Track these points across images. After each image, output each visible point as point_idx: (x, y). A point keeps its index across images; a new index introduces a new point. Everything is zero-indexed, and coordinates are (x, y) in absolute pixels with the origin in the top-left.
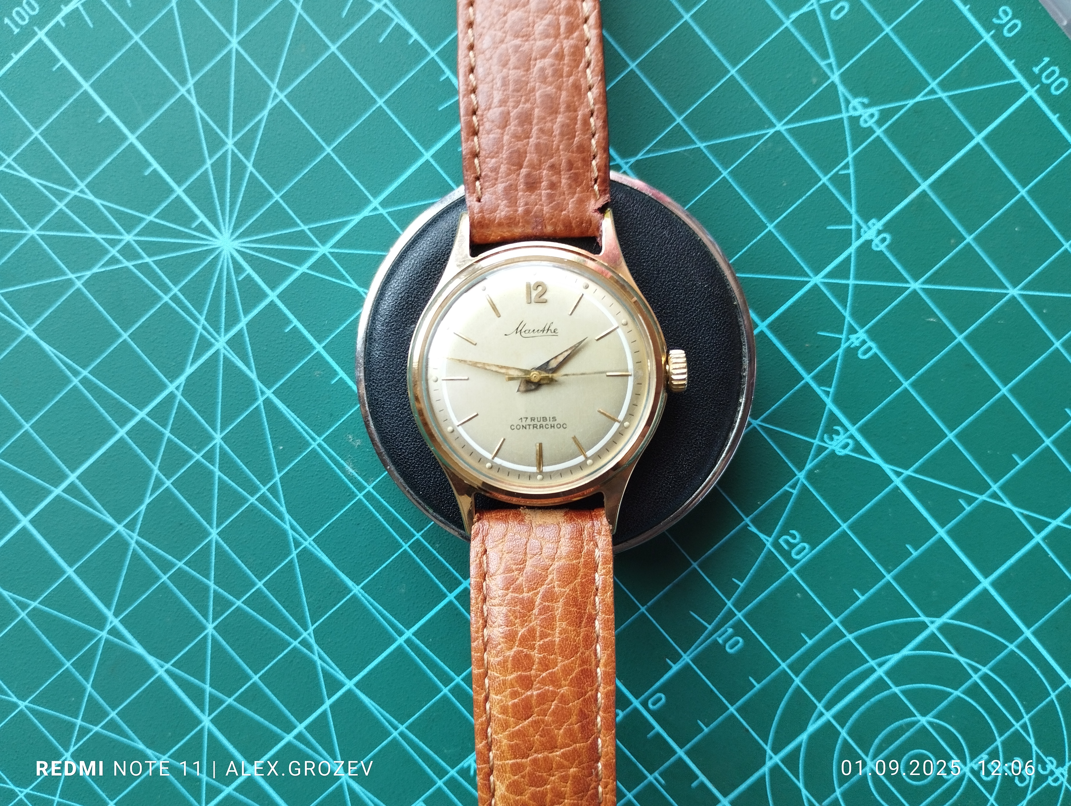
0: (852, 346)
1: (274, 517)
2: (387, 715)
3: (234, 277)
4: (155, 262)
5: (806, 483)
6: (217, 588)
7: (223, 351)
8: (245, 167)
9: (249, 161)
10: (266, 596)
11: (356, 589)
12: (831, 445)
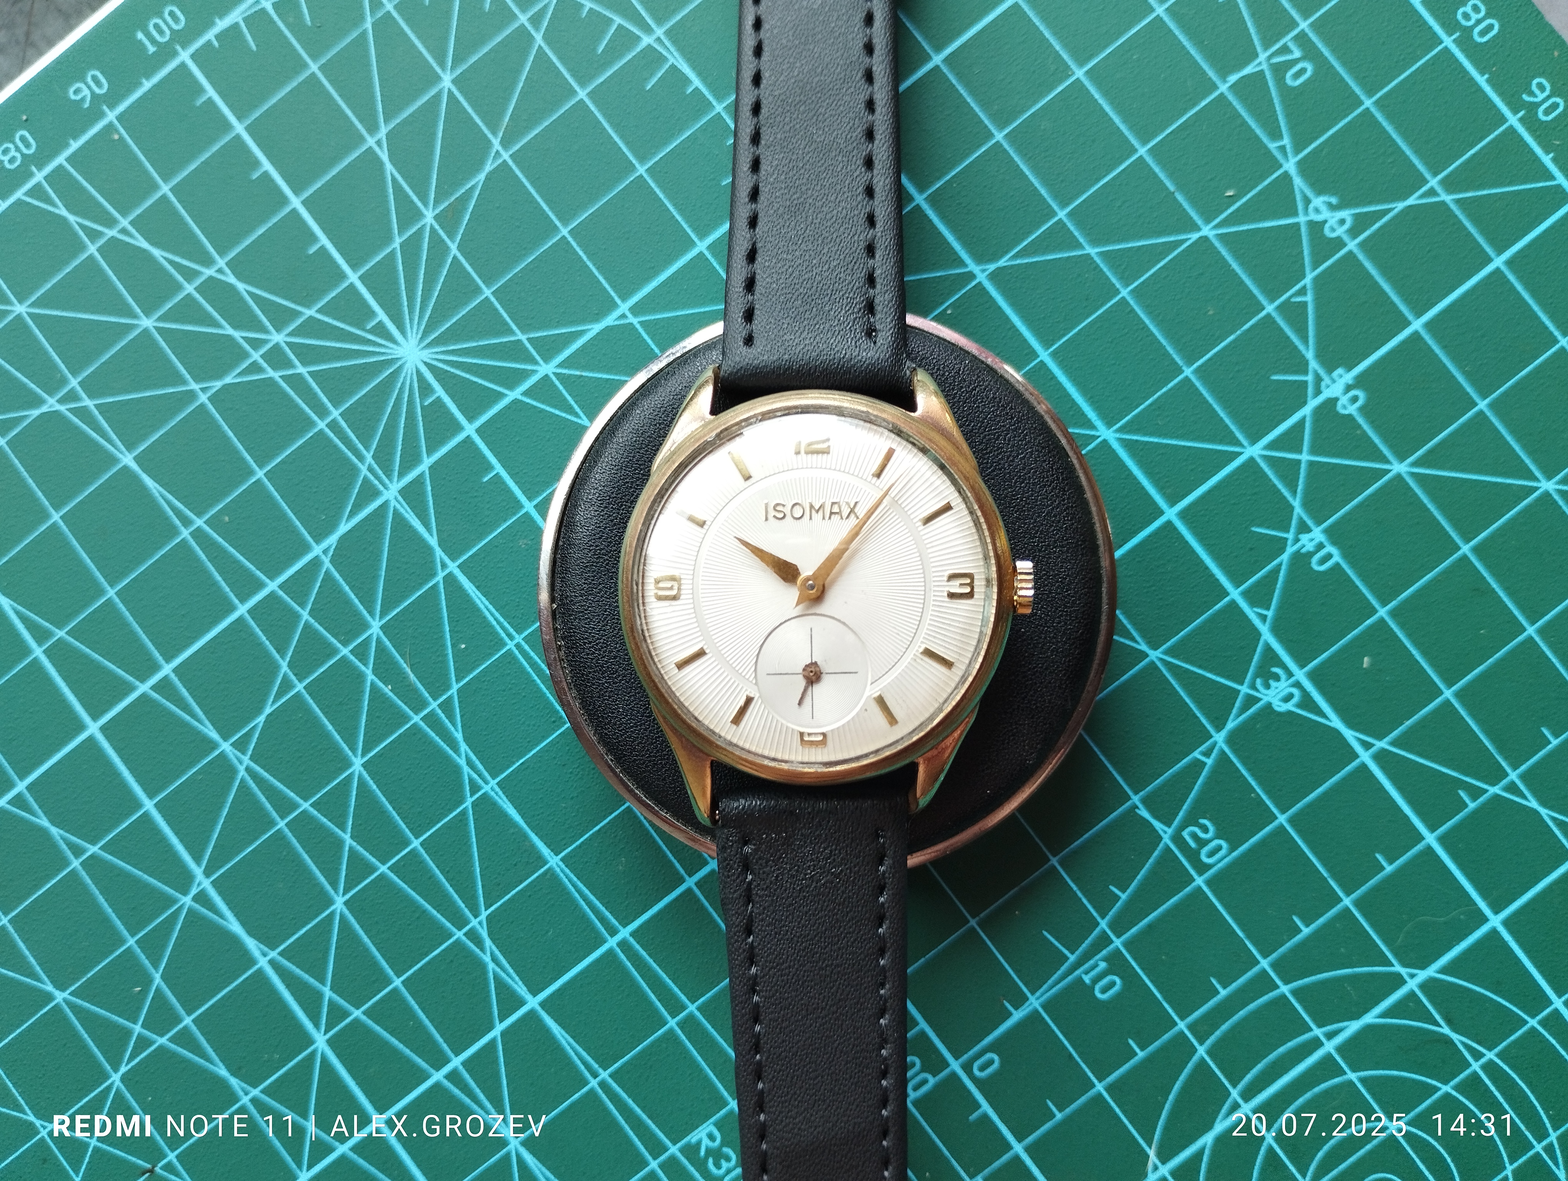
0: (1304, 550)
1: (445, 746)
2: (584, 1054)
3: (418, 400)
4: (311, 373)
5: (1227, 750)
6: (354, 844)
7: (393, 503)
8: (447, 249)
9: (453, 242)
10: (422, 862)
11: (554, 861)
12: (1266, 695)
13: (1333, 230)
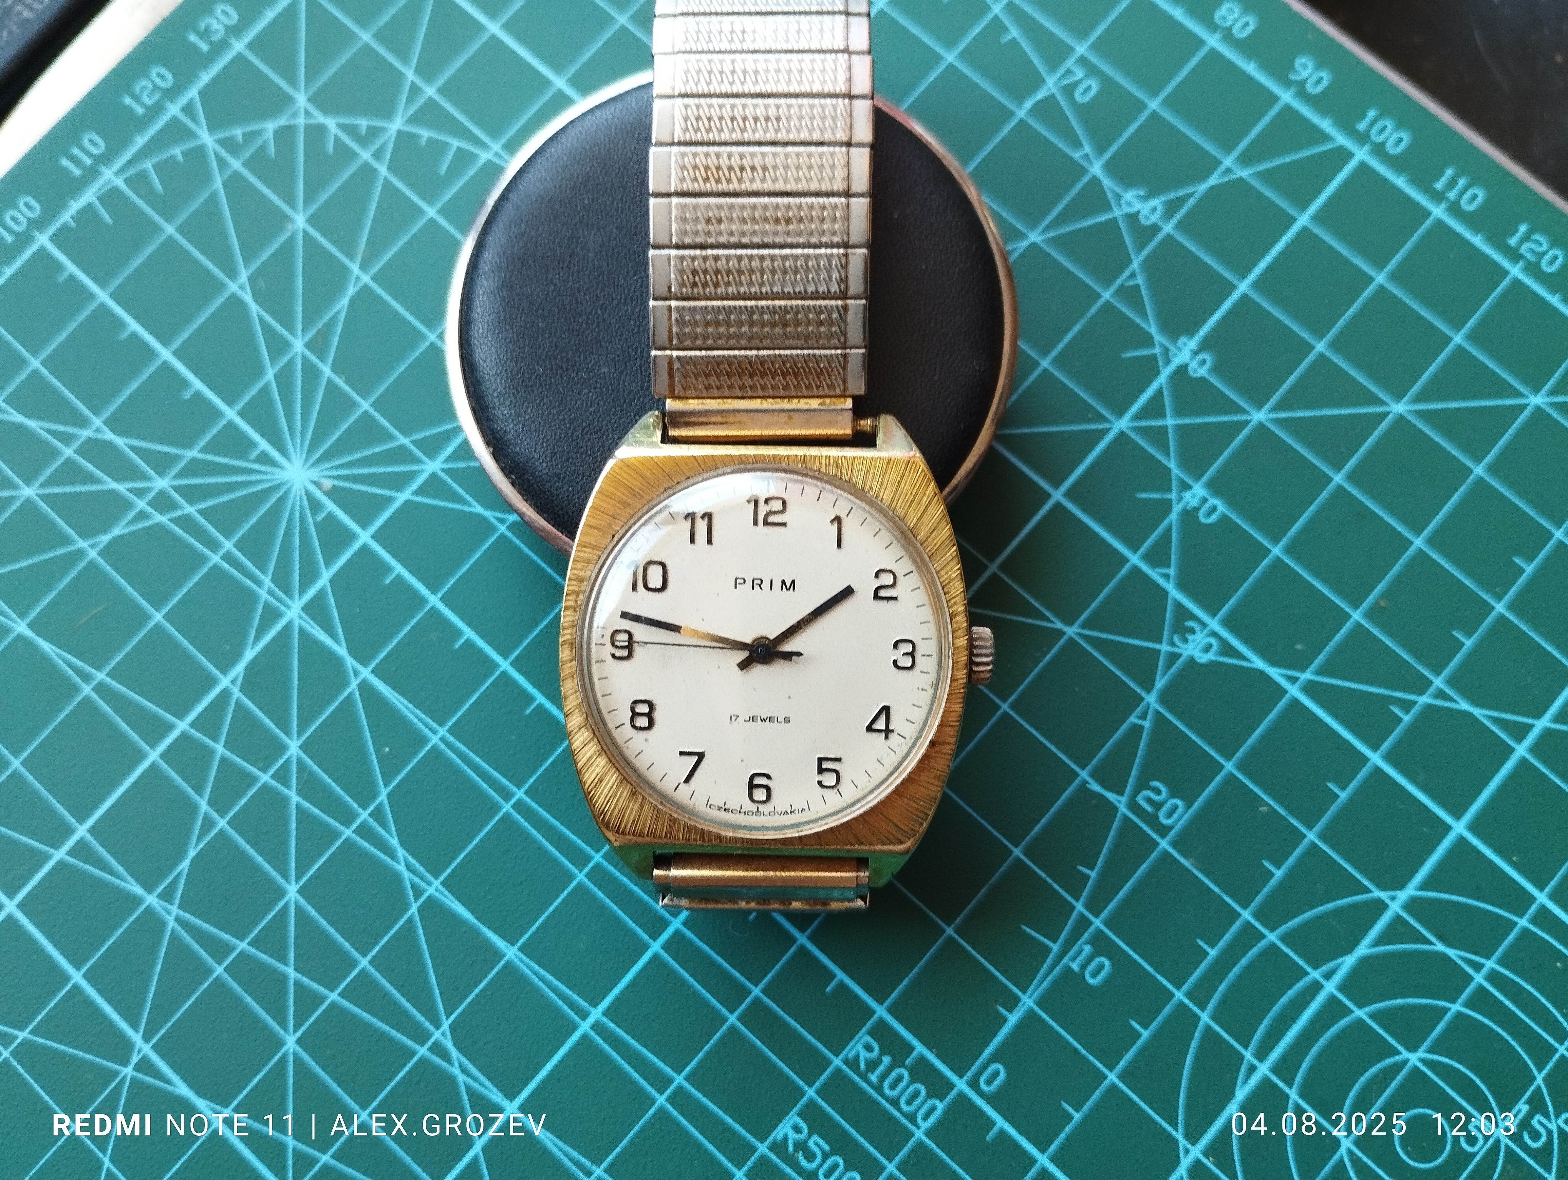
0: (1189, 507)
1: (382, 855)
3: (310, 519)
4: (199, 512)
5: (1161, 709)
6: (299, 976)
7: (297, 622)
8: (321, 372)
9: (326, 365)
10: (373, 981)
11: (511, 953)
12: (1185, 650)
13: (1147, 218)
